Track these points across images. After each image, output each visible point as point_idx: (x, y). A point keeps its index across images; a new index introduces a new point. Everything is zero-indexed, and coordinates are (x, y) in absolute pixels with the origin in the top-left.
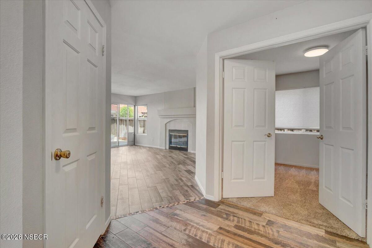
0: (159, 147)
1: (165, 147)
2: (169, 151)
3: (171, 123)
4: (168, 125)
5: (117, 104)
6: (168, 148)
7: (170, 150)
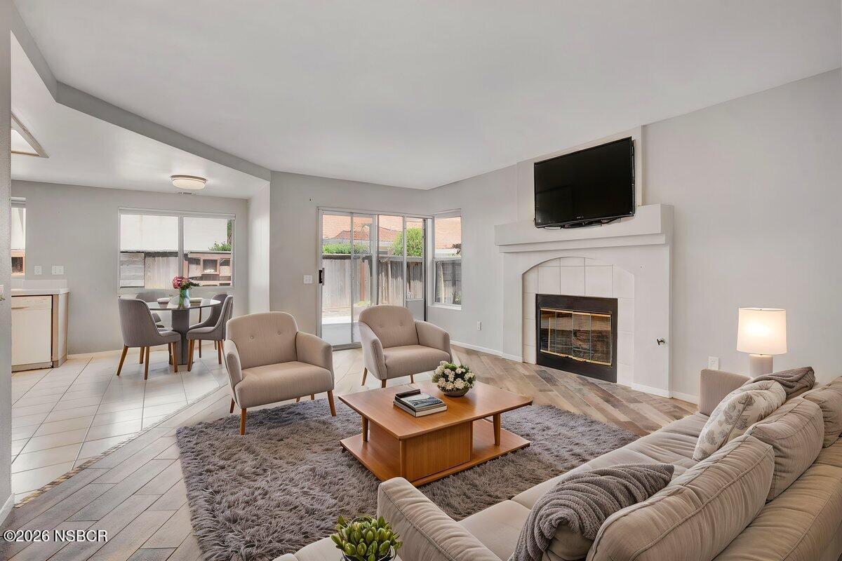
0: (500, 354)
1: (523, 357)
2: (539, 373)
3: (544, 271)
4: (532, 277)
5: (371, 215)
6: (532, 358)
7: (543, 368)
